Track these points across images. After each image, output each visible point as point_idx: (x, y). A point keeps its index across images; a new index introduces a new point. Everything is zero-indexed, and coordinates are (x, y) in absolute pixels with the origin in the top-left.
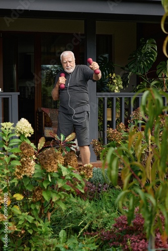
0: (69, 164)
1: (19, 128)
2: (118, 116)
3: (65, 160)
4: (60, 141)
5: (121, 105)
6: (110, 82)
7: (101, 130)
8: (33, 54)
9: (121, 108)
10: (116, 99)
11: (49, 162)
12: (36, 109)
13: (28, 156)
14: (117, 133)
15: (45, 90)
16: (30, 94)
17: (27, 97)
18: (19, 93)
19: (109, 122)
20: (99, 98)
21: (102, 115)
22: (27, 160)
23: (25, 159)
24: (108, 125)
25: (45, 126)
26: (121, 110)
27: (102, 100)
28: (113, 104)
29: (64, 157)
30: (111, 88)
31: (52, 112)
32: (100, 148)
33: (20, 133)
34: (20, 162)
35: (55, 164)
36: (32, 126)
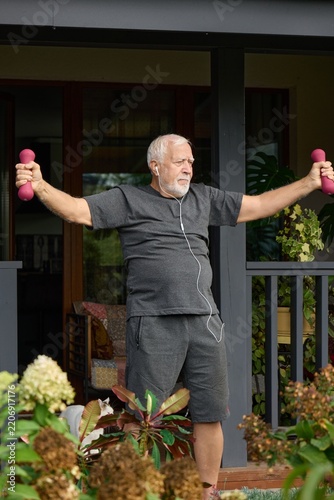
0: (177, 492)
1: (31, 385)
2: (310, 330)
3: (165, 481)
4: (145, 414)
5: (318, 297)
6: (287, 230)
7: (261, 372)
8: (60, 141)
9: (318, 306)
10: (304, 280)
11: (120, 489)
12: (66, 305)
13: (59, 471)
14: (317, 399)
15: (92, 248)
16: (45, 257)
17: (37, 266)
18: (19, 264)
19: (283, 348)
20: (254, 278)
21: (263, 326)
22: (55, 482)
23: (49, 480)
24: (282, 358)
25: (95, 356)
26: (318, 314)
27: (263, 281)
28: (293, 295)
29: (163, 473)
30: (290, 248)
31: (114, 316)
32: (268, 442)
33: (33, 399)
34: (33, 488)
35: (139, 494)
36: (69, 379)
